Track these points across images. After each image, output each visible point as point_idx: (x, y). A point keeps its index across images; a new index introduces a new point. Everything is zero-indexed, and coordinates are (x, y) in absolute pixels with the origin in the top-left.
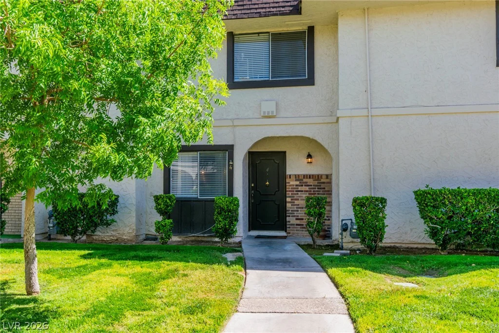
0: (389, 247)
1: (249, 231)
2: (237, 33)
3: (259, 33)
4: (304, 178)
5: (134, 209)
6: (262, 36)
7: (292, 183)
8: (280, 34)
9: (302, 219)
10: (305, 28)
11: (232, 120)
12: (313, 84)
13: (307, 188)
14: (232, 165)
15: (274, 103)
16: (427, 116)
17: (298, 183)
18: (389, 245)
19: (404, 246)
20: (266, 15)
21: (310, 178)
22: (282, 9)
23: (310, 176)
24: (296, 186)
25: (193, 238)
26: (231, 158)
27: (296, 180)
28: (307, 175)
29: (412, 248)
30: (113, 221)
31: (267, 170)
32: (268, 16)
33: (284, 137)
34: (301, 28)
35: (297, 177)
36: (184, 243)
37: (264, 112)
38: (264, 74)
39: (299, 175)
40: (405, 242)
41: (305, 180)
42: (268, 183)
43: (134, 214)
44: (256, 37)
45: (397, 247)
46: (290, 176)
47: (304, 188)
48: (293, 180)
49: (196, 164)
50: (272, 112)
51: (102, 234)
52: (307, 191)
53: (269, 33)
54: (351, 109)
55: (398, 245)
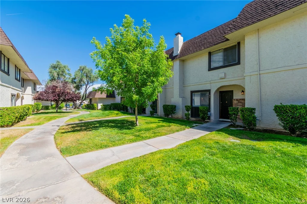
0: (269, 130)
1: (220, 118)
2: (212, 51)
3: (219, 50)
4: (240, 100)
5: (181, 109)
6: (220, 50)
7: (235, 102)
8: (227, 48)
9: (239, 116)
10: (236, 43)
11: (210, 81)
12: (240, 64)
13: (241, 104)
14: (210, 96)
15: (224, 74)
16: (291, 70)
17: (237, 102)
18: (269, 129)
19: (277, 130)
20: (217, 44)
21: (242, 100)
22: (223, 40)
23: (242, 99)
24: (237, 103)
25: (199, 119)
26: (210, 94)
27: (237, 101)
28: (241, 99)
29: (282, 132)
30: (175, 112)
31: (227, 97)
32: (218, 44)
33: (228, 85)
34: (235, 44)
35: (237, 100)
36: (196, 120)
37: (220, 77)
38: (221, 64)
39: (238, 99)
40: (278, 128)
41: (240, 101)
42: (227, 102)
43: (181, 111)
44: (219, 51)
45: (274, 130)
46: (234, 99)
47: (240, 104)
48: (235, 101)
49: (199, 96)
50: (223, 77)
51: (175, 116)
52: (241, 105)
53: (222, 49)
54: (250, 72)
55: (274, 129)
